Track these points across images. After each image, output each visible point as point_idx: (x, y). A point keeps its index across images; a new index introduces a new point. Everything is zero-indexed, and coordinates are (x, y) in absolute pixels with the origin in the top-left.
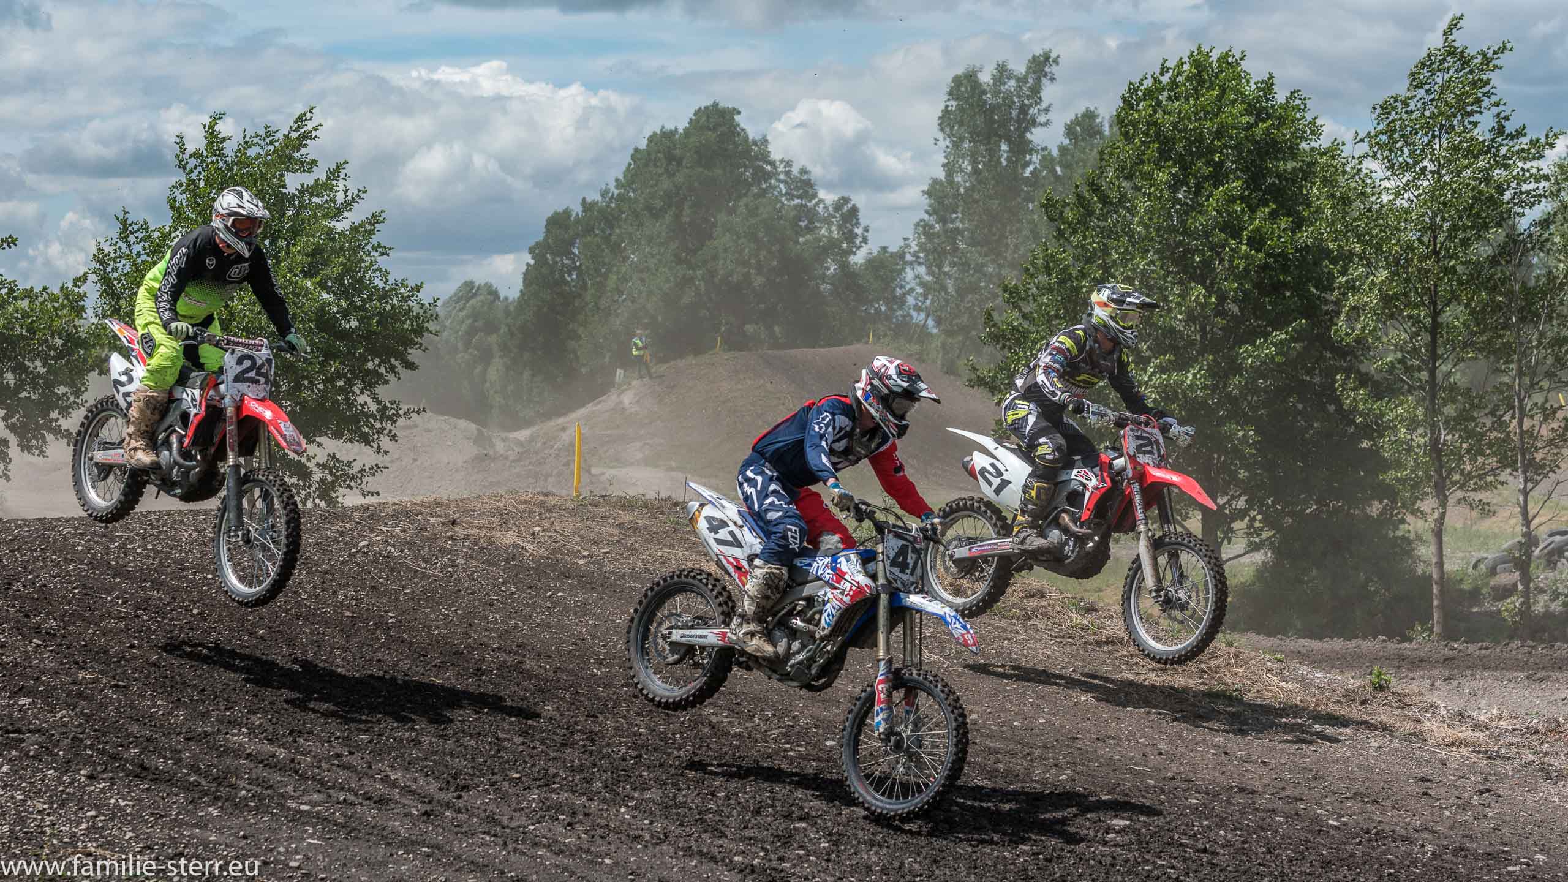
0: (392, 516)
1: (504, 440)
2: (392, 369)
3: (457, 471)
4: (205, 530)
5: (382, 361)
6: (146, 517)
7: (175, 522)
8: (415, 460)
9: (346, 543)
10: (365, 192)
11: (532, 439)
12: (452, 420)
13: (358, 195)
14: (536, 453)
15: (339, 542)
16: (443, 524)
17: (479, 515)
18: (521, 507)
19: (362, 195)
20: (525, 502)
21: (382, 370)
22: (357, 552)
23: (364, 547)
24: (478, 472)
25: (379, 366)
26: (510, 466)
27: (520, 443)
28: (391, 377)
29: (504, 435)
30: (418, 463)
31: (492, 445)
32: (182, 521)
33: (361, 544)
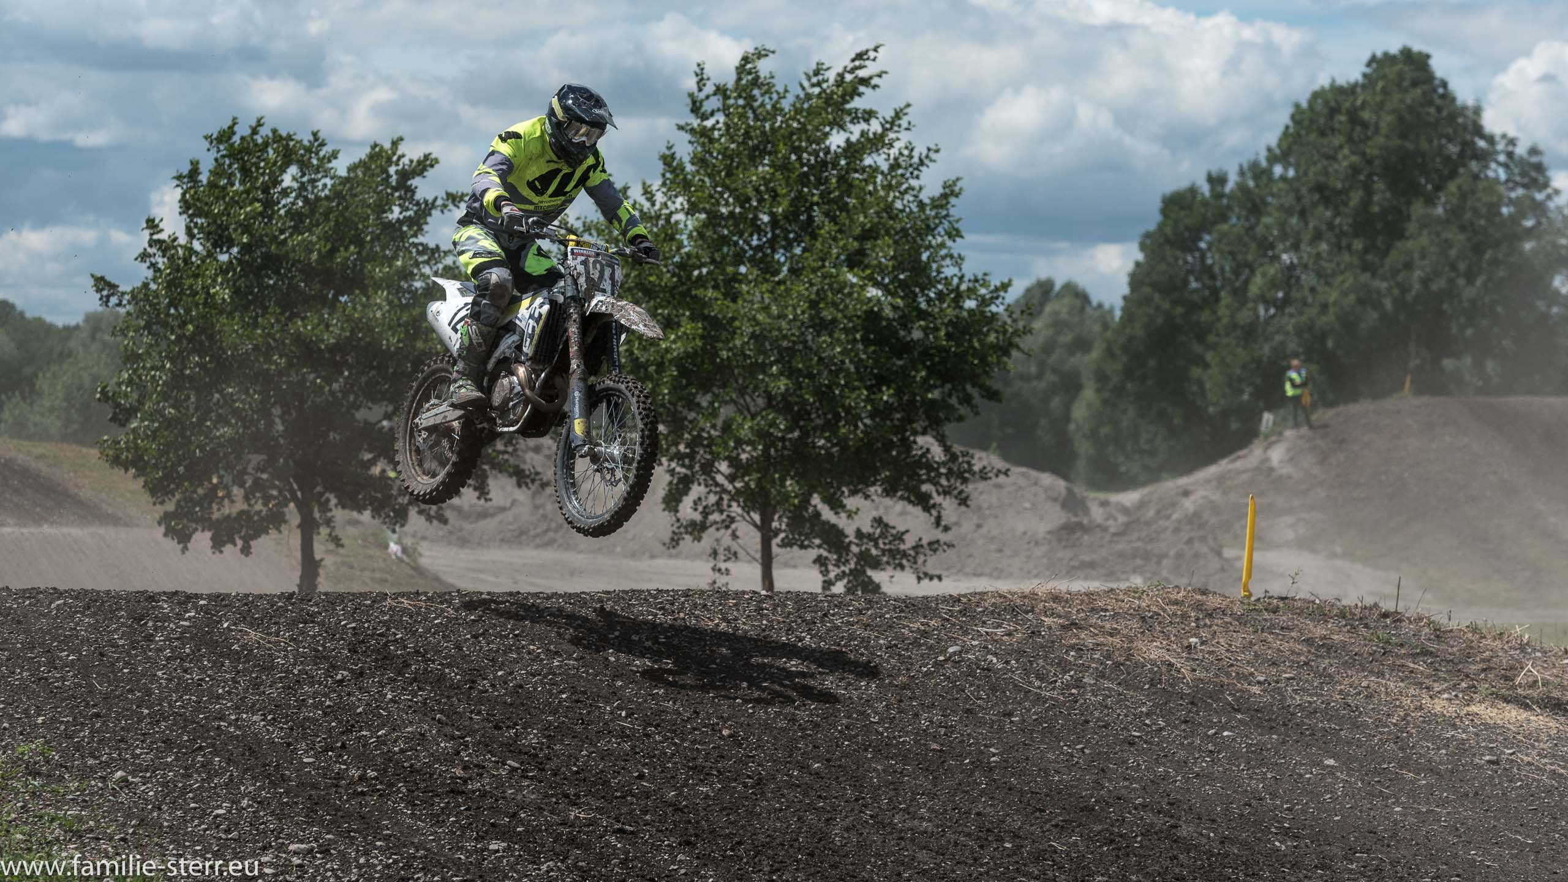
0: (992, 612)
1: (1104, 504)
2: (967, 400)
3: (1037, 544)
4: (736, 619)
5: (954, 388)
6: (656, 598)
7: (695, 605)
8: (979, 526)
9: (931, 648)
10: (937, 151)
11: (1142, 504)
12: (1034, 473)
13: (927, 157)
14: (1148, 524)
15: (920, 645)
16: (1063, 627)
17: (1113, 617)
18: (1171, 609)
19: (933, 155)
20: (1176, 603)
21: (954, 401)
22: (946, 661)
23: (955, 653)
24: (1065, 547)
25: (950, 396)
26: (1111, 542)
27: (1125, 511)
28: (963, 410)
29: (1102, 496)
30: (984, 530)
31: (1086, 511)
32: (705, 606)
33: (951, 650)
